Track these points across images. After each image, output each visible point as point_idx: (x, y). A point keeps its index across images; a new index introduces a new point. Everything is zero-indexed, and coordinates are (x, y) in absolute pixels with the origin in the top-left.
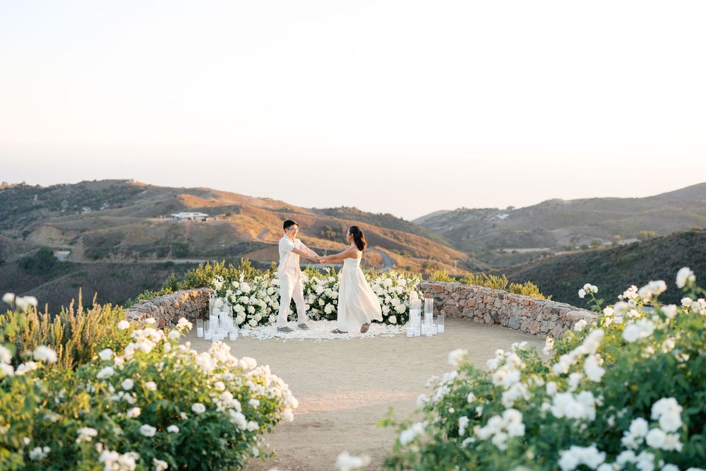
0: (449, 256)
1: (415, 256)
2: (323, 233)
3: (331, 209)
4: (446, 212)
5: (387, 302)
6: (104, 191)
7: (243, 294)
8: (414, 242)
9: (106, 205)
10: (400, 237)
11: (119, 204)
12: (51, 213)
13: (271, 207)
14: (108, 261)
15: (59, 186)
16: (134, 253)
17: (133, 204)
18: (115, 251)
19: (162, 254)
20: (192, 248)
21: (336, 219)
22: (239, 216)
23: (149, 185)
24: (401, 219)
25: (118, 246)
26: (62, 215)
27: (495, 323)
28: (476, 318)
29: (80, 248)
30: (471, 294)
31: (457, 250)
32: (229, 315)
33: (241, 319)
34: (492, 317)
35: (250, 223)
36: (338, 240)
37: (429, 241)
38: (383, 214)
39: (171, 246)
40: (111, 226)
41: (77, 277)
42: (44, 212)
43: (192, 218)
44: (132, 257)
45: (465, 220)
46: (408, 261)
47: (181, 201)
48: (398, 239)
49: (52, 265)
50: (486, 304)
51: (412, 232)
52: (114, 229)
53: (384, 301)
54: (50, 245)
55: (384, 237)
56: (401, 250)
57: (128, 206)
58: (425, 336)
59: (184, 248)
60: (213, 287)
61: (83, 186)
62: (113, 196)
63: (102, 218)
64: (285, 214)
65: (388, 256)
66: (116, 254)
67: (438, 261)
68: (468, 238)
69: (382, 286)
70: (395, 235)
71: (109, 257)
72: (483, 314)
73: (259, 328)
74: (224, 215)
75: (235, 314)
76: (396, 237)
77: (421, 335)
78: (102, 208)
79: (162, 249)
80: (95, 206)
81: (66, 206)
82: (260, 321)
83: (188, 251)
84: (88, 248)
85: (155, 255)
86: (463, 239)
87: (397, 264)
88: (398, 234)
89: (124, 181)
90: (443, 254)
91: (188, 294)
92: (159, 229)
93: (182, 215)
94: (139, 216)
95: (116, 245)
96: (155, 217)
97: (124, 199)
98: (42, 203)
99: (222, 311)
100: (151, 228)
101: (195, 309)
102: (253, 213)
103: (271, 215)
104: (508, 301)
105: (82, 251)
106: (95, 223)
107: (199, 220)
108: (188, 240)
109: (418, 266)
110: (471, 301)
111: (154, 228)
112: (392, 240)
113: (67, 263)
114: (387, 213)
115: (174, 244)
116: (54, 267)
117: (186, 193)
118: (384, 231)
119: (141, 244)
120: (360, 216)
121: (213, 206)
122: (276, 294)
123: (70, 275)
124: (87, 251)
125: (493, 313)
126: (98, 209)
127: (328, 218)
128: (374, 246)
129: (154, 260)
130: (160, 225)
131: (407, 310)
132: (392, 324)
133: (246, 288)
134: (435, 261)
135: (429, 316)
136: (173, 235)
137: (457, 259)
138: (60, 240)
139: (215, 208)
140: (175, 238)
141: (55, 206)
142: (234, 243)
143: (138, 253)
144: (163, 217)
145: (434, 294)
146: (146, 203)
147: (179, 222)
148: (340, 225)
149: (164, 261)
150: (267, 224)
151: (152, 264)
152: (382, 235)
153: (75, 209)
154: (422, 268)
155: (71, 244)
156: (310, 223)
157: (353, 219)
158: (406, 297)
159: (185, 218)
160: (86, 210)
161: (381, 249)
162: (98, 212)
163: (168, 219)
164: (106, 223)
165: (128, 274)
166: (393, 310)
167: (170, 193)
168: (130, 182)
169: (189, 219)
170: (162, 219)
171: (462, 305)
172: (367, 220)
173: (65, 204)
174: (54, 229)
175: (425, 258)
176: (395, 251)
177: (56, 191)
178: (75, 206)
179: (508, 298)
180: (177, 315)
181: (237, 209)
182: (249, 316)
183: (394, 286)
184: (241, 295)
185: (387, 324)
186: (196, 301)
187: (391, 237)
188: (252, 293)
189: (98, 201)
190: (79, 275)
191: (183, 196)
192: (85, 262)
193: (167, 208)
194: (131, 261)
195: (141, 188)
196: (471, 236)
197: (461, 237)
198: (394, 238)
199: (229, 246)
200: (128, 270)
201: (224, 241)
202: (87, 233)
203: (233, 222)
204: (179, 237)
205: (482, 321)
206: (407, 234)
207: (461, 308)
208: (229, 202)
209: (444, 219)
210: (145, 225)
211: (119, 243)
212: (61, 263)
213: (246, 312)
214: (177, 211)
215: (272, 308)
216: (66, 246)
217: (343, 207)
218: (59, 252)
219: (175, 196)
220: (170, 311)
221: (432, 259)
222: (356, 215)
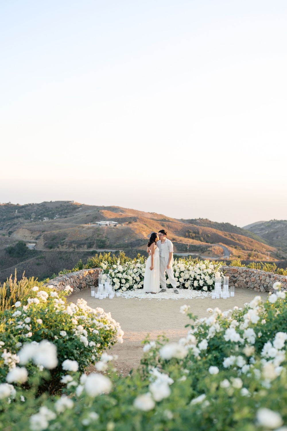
0: (265, 250)
1: (244, 249)
2: (187, 234)
3: (192, 220)
4: (264, 222)
5: (202, 278)
6: (57, 207)
7: (119, 272)
8: (244, 240)
9: (57, 216)
10: (235, 237)
11: (65, 216)
12: (25, 221)
13: (156, 218)
14: (58, 250)
15: (30, 204)
16: (74, 245)
17: (74, 216)
18: (62, 244)
19: (90, 247)
20: (108, 243)
21: (195, 226)
22: (136, 223)
23: (83, 204)
24: (236, 226)
25: (64, 241)
26: (31, 222)
27: (266, 291)
28: (255, 289)
29: (41, 242)
30: (253, 274)
31: (270, 246)
32: (110, 284)
33: (117, 286)
34: (264, 288)
35: (143, 228)
36: (197, 239)
37: (253, 240)
38: (225, 223)
39: (95, 241)
40: (60, 229)
41: (40, 259)
42: (21, 220)
43: (108, 225)
44: (72, 247)
45: (276, 227)
46: (239, 252)
47: (102, 214)
48: (234, 238)
49: (25, 252)
50: (261, 280)
51: (242, 235)
52: (62, 231)
53: (200, 277)
54: (24, 240)
55: (225, 237)
56: (235, 245)
57: (70, 217)
58: (222, 298)
59: (103, 243)
60: (102, 267)
61: (44, 204)
62: (62, 211)
63: (55, 224)
64: (164, 223)
65: (227, 249)
66: (63, 245)
67: (258, 252)
68: (277, 238)
69: (199, 269)
70: (231, 236)
71: (58, 247)
72: (259, 286)
73: (127, 292)
74: (128, 223)
75: (114, 284)
76: (232, 237)
77: (220, 298)
78: (55, 218)
79: (90, 243)
80: (51, 217)
81: (34, 217)
82: (128, 288)
83: (105, 244)
84: (46, 242)
85: (86, 246)
86: (274, 239)
87: (232, 254)
88: (234, 235)
89: (68, 202)
90: (261, 248)
91: (88, 272)
92: (88, 231)
93: (102, 223)
94: (77, 223)
95: (63, 240)
96: (86, 223)
97: (68, 213)
98: (20, 214)
99: (106, 281)
100: (84, 230)
101: (92, 280)
102: (145, 222)
103: (155, 223)
104: (274, 279)
105: (43, 244)
106: (51, 227)
107: (112, 226)
108: (106, 237)
109: (245, 255)
110: (253, 278)
111: (86, 230)
112: (230, 239)
113: (34, 250)
114: (227, 222)
115: (97, 240)
116: (26, 253)
117: (105, 210)
118: (225, 233)
119: (77, 240)
120: (210, 224)
121: (121, 217)
122: (138, 273)
123: (35, 257)
124: (45, 244)
125: (265, 286)
126: (52, 219)
127: (191, 225)
128: (219, 242)
129: (85, 249)
130: (89, 228)
131: (214, 283)
132: (205, 291)
133: (121, 268)
134: (256, 253)
135: (226, 287)
136: (96, 235)
137: (270, 251)
138: (30, 237)
139: (122, 219)
140: (98, 236)
141: (28, 216)
142: (133, 240)
143: (76, 245)
144: (91, 224)
145: (231, 274)
146: (81, 215)
147: (100, 227)
148: (198, 229)
149: (91, 250)
150: (153, 229)
151: (84, 252)
152: (223, 236)
153: (39, 219)
154: (248, 257)
155: (37, 239)
156: (179, 228)
157: (206, 226)
158: (213, 275)
159: (104, 224)
160: (46, 219)
161: (223, 245)
162: (53, 220)
163: (94, 225)
164: (57, 227)
165: (69, 257)
166: (206, 283)
167: (96, 209)
168: (72, 203)
169: (106, 225)
170: (90, 225)
171: (248, 281)
172: (214, 227)
173: (33, 216)
174: (27, 230)
175: (250, 250)
176: (231, 246)
177: (28, 208)
178: (39, 217)
179: (274, 277)
180: (81, 284)
181: (135, 219)
182: (122, 285)
183: (206, 269)
184: (118, 273)
185: (202, 291)
186: (92, 275)
187: (229, 237)
188: (124, 272)
189: (53, 213)
190: (41, 258)
191: (103, 211)
192: (45, 250)
193: (93, 218)
194: (71, 250)
195: (79, 206)
196: (279, 237)
197: (273, 238)
198: (231, 238)
199: (130, 241)
200: (70, 255)
201: (127, 239)
202: (46, 233)
203: (133, 227)
204: (100, 236)
205: (259, 290)
206: (239, 235)
207: (247, 283)
208: (131, 215)
209: (262, 227)
210: (80, 228)
211: (65, 239)
212: (30, 251)
213: (120, 282)
214: (99, 220)
215: (136, 280)
216: (33, 241)
217: (200, 218)
218: (29, 244)
219: (99, 211)
220: (77, 281)
221: (255, 251)
222: (208, 223)
